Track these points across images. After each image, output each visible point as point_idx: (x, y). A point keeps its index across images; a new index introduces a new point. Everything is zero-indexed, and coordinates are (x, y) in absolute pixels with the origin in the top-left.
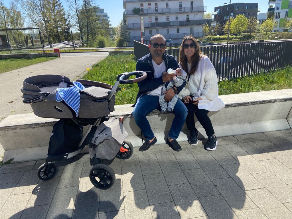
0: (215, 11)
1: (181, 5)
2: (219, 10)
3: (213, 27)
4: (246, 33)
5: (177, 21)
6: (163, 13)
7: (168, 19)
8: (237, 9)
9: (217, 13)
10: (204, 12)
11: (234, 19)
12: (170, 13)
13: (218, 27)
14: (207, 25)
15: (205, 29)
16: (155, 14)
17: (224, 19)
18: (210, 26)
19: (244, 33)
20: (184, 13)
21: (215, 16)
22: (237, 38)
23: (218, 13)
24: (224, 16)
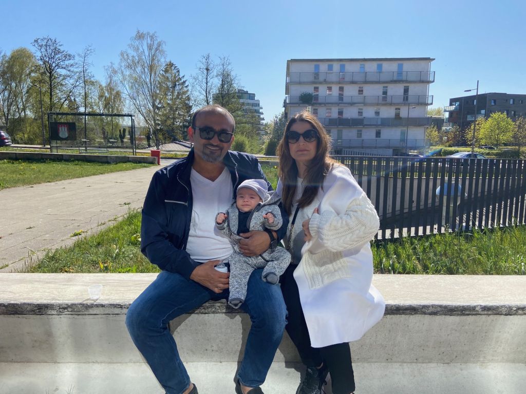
0: (451, 105)
1: (385, 93)
2: (457, 104)
3: (446, 133)
4: (510, 146)
5: (378, 117)
6: (352, 104)
7: (360, 113)
8: (493, 104)
9: (453, 109)
10: (428, 104)
11: (487, 119)
12: (365, 104)
13: (456, 132)
14: (433, 127)
15: (430, 135)
16: (338, 104)
17: (468, 120)
18: (439, 129)
19: (507, 146)
20: (391, 104)
21: (451, 113)
22: (493, 153)
23: (456, 108)
24: (468, 113)
